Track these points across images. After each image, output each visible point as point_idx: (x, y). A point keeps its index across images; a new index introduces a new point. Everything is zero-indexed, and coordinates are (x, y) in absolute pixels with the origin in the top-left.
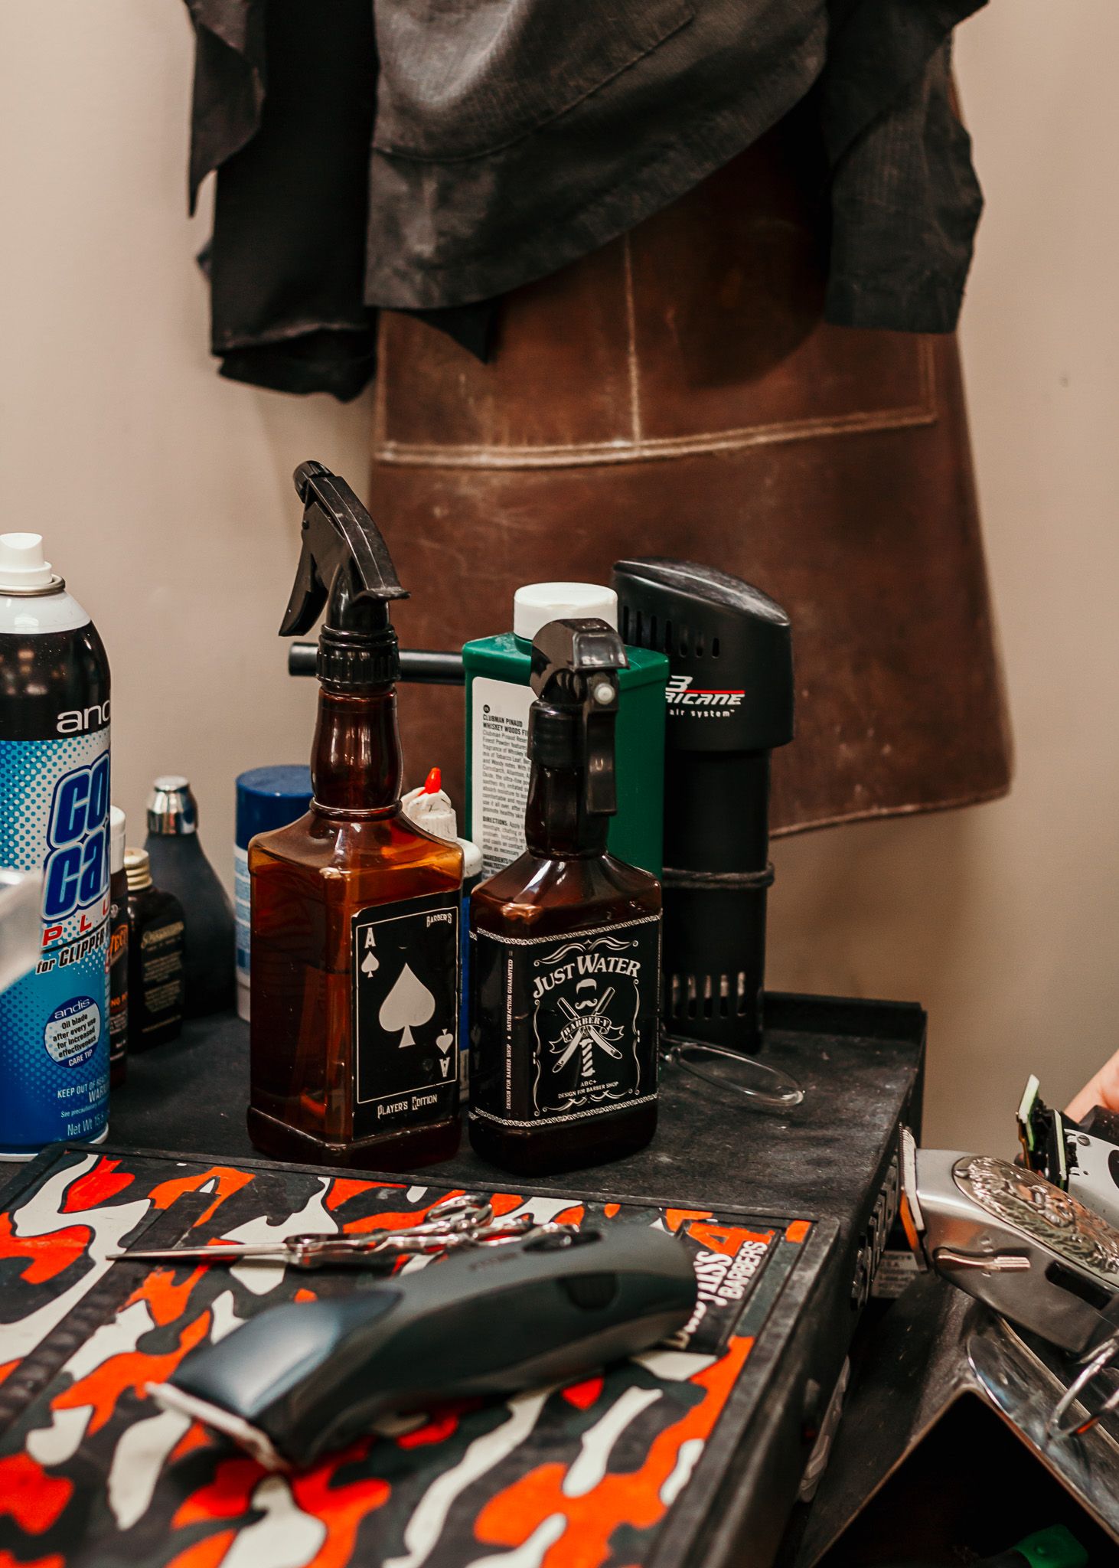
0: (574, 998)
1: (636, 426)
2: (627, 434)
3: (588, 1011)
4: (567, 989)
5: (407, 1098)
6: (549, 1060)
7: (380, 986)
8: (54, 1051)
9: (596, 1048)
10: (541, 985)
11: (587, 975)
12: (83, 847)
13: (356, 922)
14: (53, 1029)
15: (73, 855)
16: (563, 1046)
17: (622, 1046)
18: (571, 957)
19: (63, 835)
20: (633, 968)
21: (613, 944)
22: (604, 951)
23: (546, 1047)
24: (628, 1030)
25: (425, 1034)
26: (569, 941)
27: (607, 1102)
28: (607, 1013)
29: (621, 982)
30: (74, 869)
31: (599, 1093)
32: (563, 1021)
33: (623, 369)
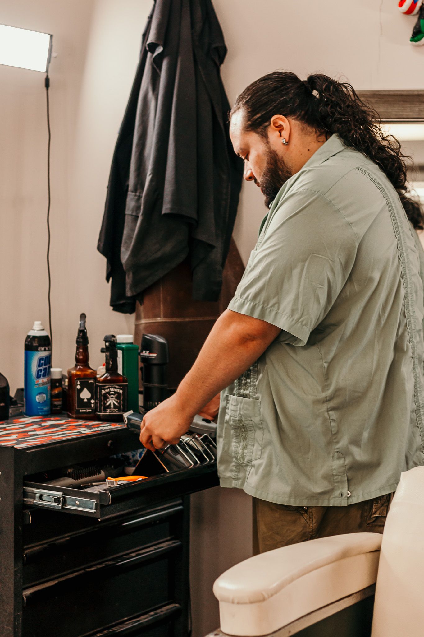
0: (110, 395)
1: (162, 316)
2: (160, 317)
3: (112, 397)
4: (109, 393)
5: (86, 410)
6: (105, 404)
7: (80, 391)
8: (37, 400)
9: (114, 404)
10: (103, 392)
11: (112, 391)
12: (43, 369)
13: (76, 380)
14: (37, 397)
15: (41, 370)
16: (107, 402)
17: (119, 403)
18: (109, 388)
19: (39, 366)
20: (121, 391)
21: (117, 387)
22: (116, 388)
23: (104, 402)
24: (120, 401)
25: (89, 400)
26: (108, 385)
27: (115, 412)
28: (116, 398)
29: (119, 393)
30: (41, 372)
31: (114, 410)
32: (108, 398)
33: (160, 306)
